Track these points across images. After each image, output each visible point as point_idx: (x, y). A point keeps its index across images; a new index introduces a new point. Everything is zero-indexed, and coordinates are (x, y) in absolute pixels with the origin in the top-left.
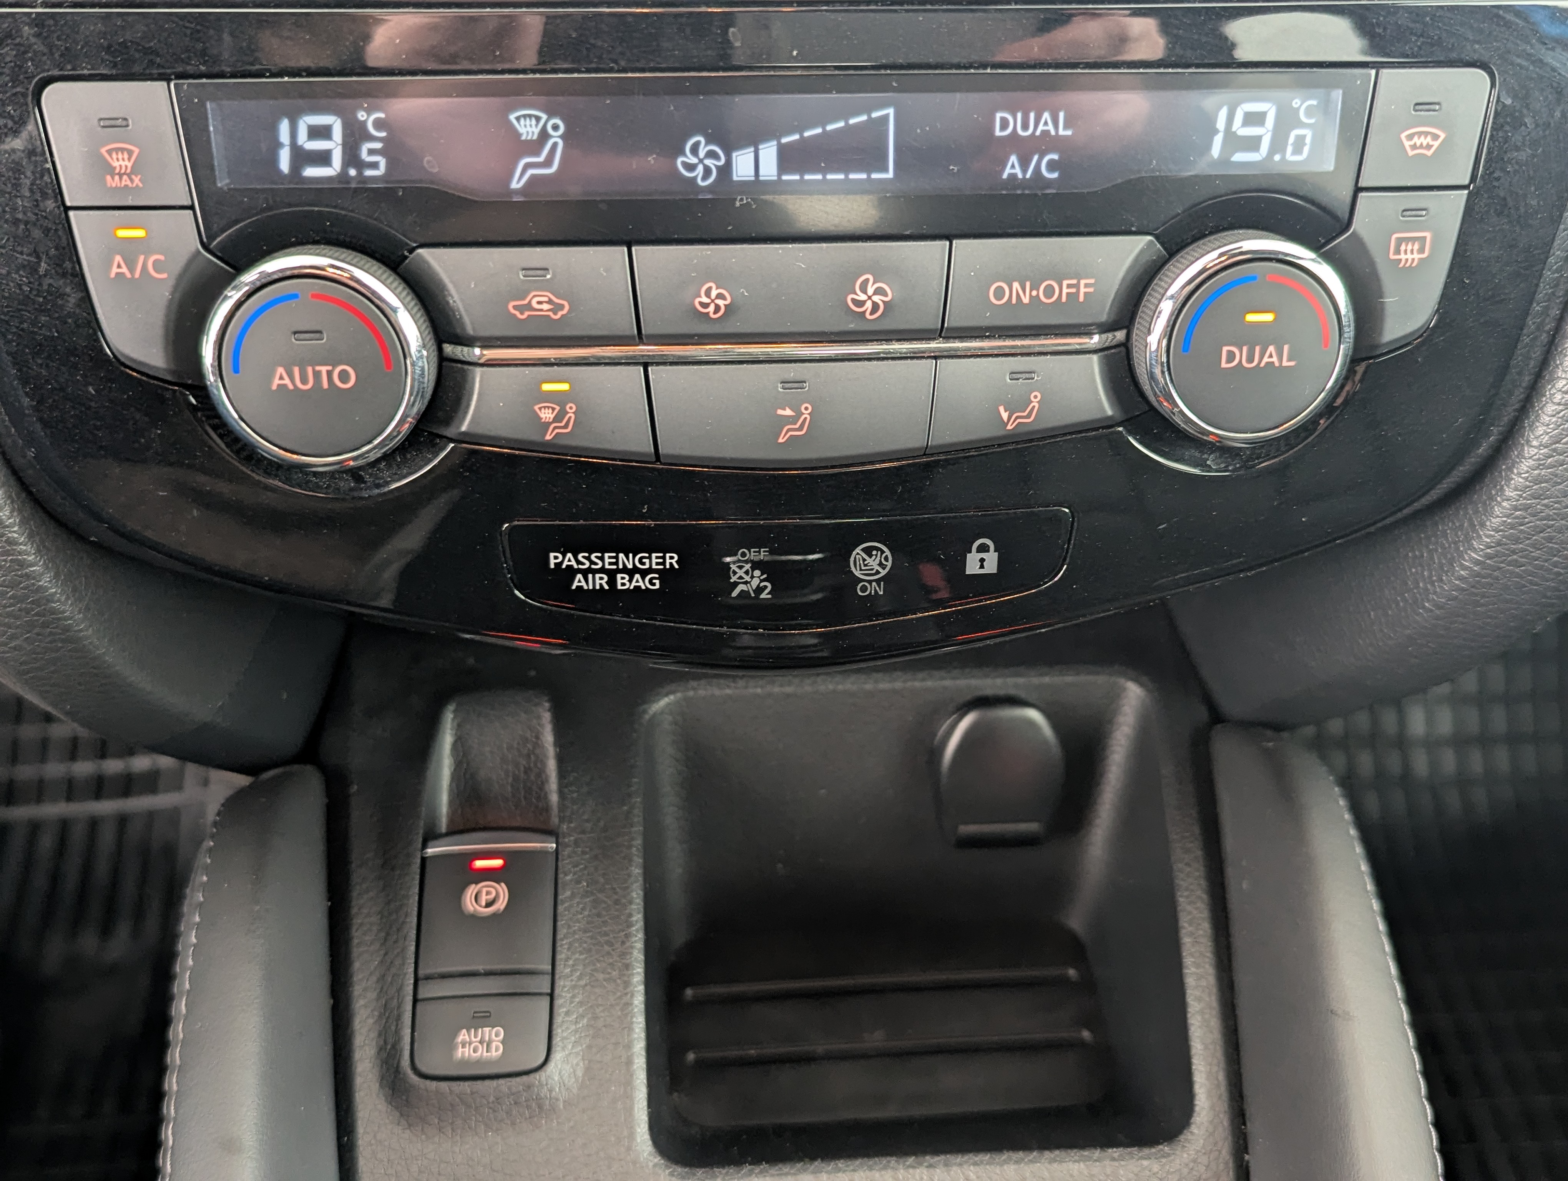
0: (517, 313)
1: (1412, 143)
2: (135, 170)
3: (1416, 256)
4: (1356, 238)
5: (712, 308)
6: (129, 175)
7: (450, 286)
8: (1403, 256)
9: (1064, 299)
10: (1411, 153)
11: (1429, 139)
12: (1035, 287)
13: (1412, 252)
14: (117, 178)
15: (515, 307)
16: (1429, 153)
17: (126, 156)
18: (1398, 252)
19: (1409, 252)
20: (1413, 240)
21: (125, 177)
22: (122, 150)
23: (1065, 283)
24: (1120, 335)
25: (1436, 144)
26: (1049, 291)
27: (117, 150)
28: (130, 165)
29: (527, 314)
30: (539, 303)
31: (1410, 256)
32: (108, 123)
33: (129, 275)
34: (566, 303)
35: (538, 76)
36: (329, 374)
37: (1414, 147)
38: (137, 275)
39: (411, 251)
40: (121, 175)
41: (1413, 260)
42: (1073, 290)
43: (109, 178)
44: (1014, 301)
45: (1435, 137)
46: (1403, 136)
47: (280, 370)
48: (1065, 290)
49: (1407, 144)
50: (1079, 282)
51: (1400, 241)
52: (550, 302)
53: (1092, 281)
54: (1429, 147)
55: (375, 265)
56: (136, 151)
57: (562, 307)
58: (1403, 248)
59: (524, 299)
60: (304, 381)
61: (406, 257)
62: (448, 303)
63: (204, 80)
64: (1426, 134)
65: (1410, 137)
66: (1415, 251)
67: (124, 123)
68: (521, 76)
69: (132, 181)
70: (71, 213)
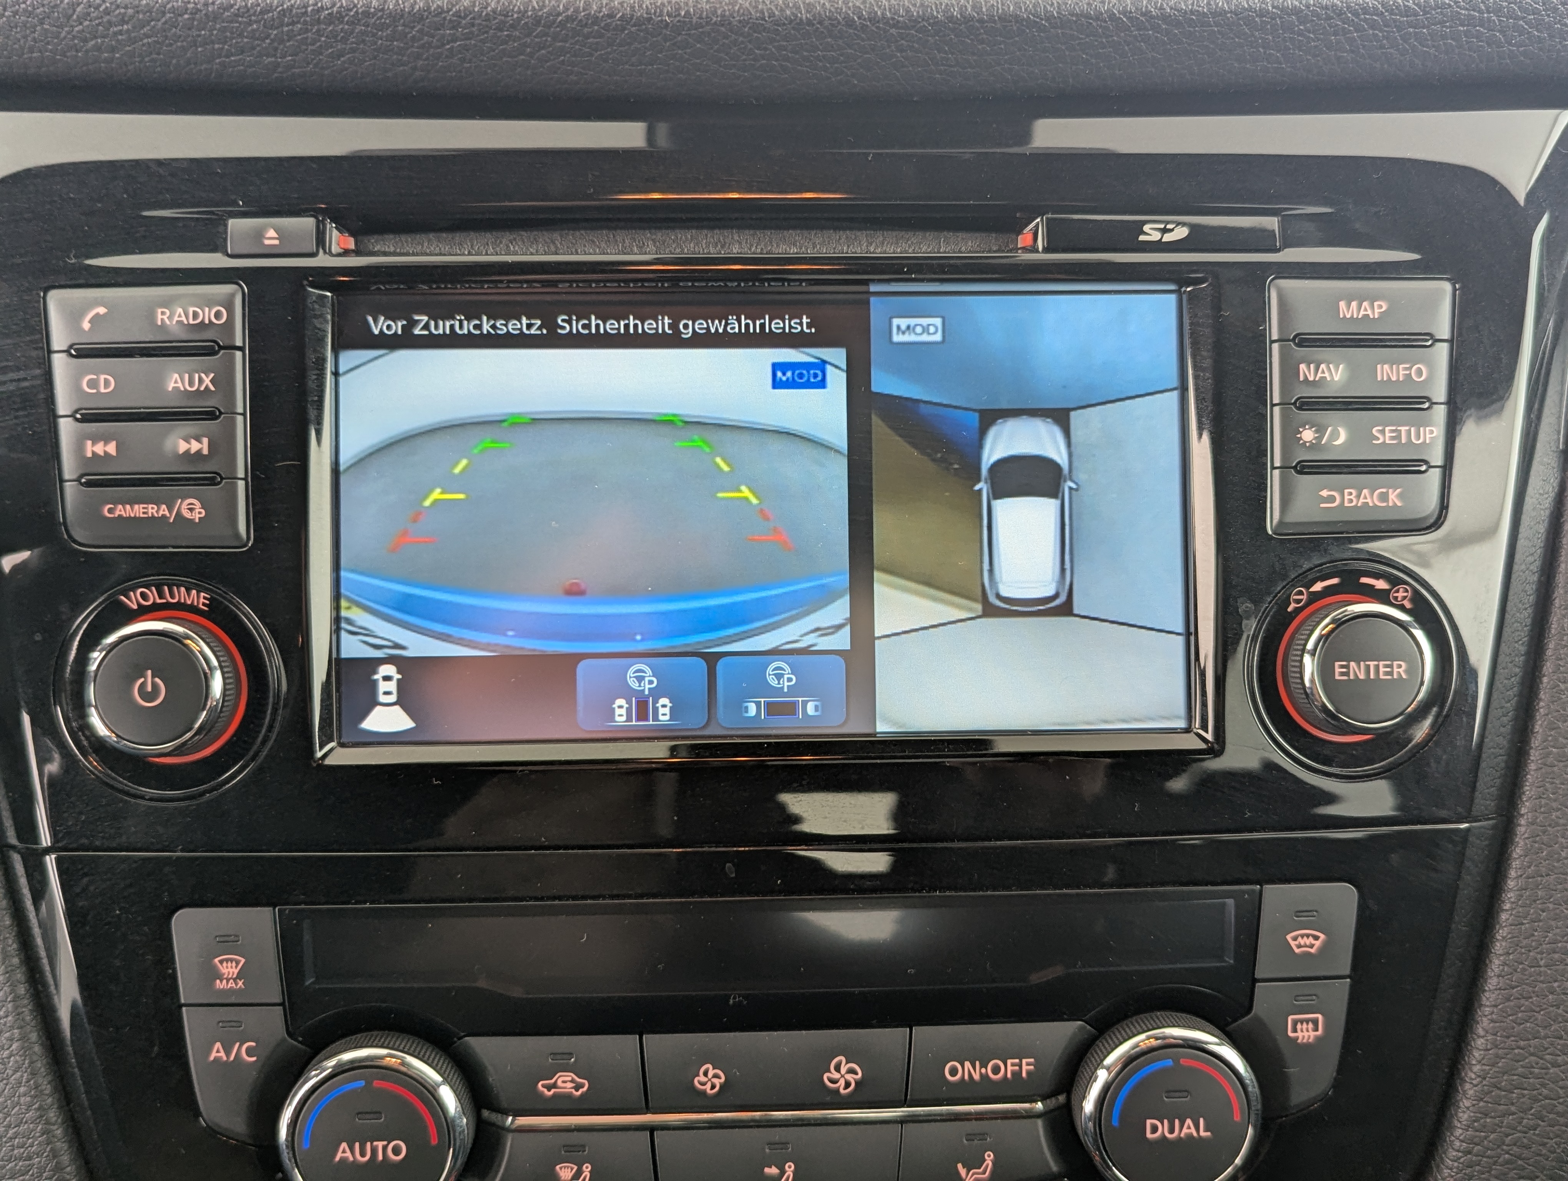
0: (545, 1090)
1: (1297, 943)
2: (239, 976)
3: (1313, 1034)
4: (1257, 1019)
5: (709, 1085)
6: (235, 980)
7: (490, 1068)
8: (1299, 1034)
9: (1009, 1075)
10: (1297, 951)
11: (1311, 938)
12: (984, 1065)
13: (1308, 1031)
14: (225, 981)
15: (543, 1086)
16: (1312, 951)
17: (234, 964)
18: (1295, 1030)
19: (1304, 1030)
20: (1307, 1021)
21: (231, 981)
22: (231, 960)
23: (1009, 1062)
24: (1062, 1098)
25: (1317, 943)
26: (996, 1070)
27: (227, 960)
28: (236, 971)
29: (553, 1091)
30: (564, 1082)
31: (1306, 1034)
32: (222, 939)
33: (225, 1058)
34: (586, 1082)
35: (571, 902)
36: (385, 1148)
37: (1299, 946)
38: (232, 1058)
39: (460, 1039)
40: (228, 980)
41: (1309, 1037)
42: (1017, 1068)
43: (218, 981)
44: (966, 1077)
45: (1316, 938)
46: (1289, 937)
47: (344, 1145)
48: (1009, 1068)
49: (1293, 944)
50: (1021, 1061)
51: (1295, 1023)
52: (572, 1081)
53: (1032, 1060)
54: (1312, 946)
55: (428, 1050)
56: (243, 960)
57: (582, 1086)
58: (1299, 1026)
59: (551, 1079)
60: (363, 1154)
61: (455, 1042)
62: (488, 1080)
63: (303, 906)
64: (1308, 936)
65: (1295, 939)
66: (1310, 1030)
67: (236, 939)
68: (557, 902)
69: (236, 984)
70: (183, 1008)
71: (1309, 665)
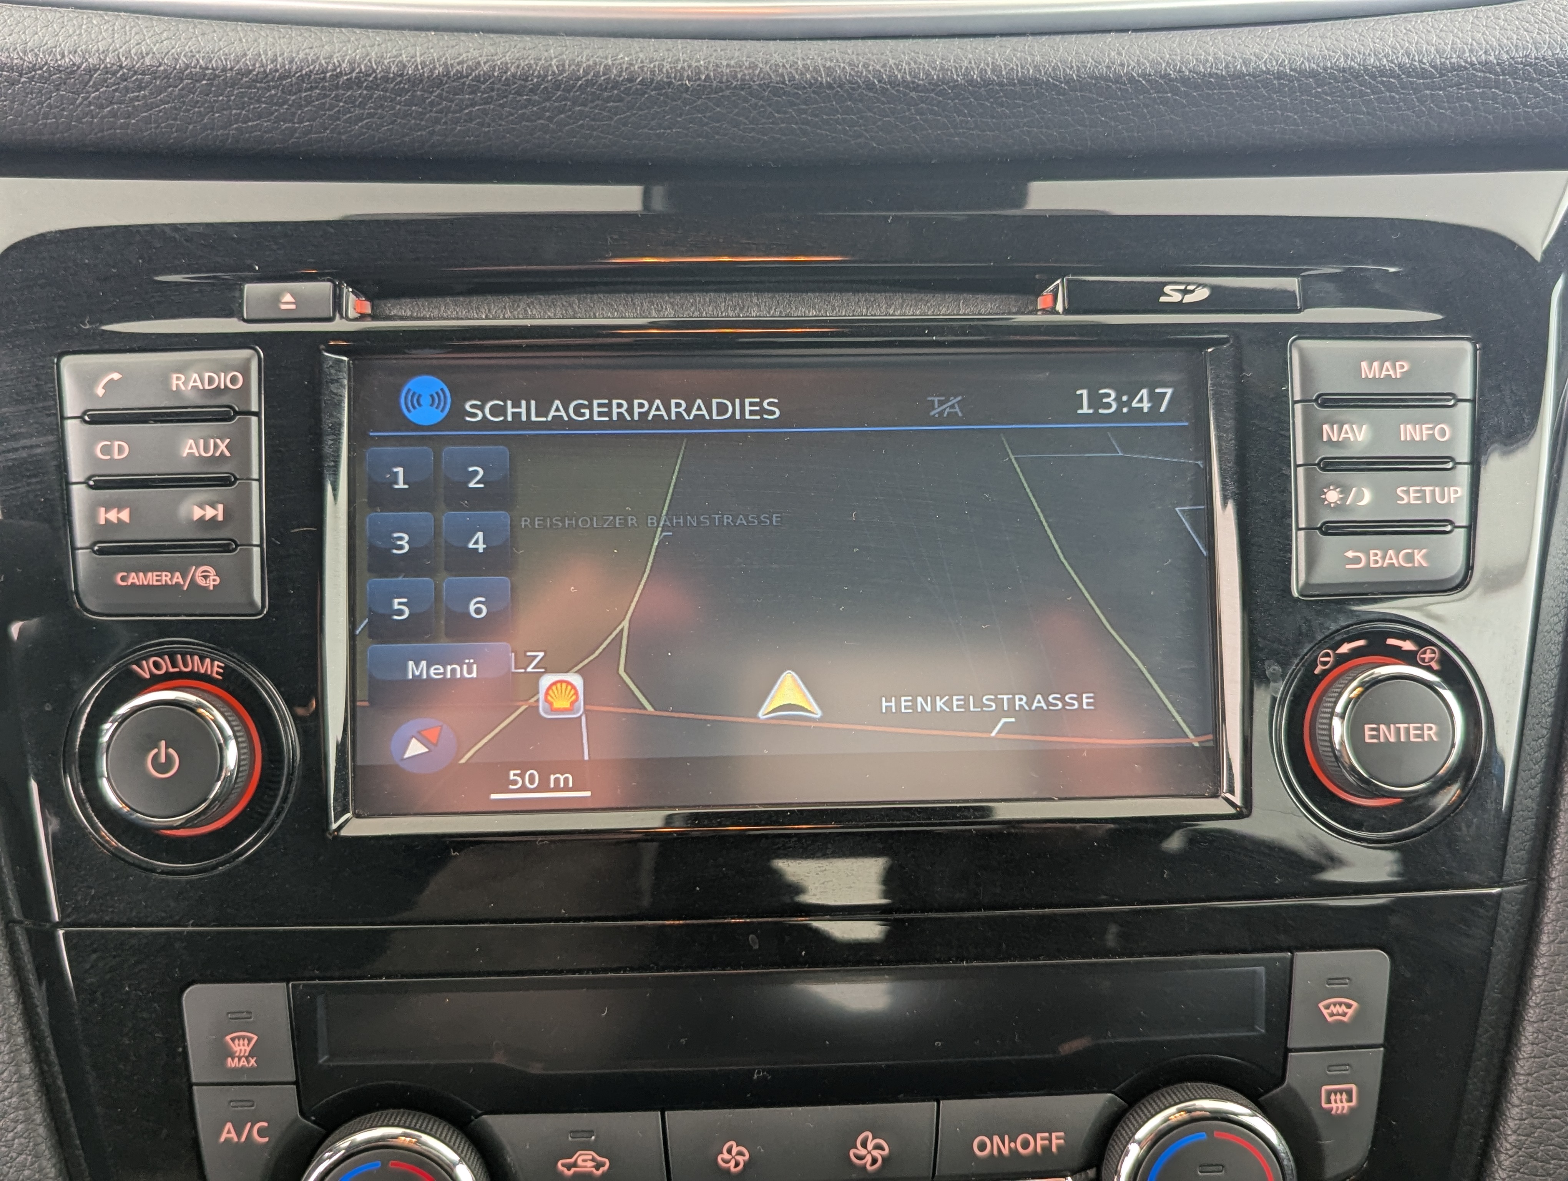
0: (565, 1170)
1: (1329, 1011)
2: (251, 1054)
3: (1346, 1105)
4: (1290, 1089)
5: (733, 1163)
6: (247, 1058)
7: (508, 1148)
8: (1333, 1105)
9: (1039, 1150)
10: (1329, 1019)
11: (1343, 1007)
12: (1013, 1139)
13: (1341, 1101)
14: (236, 1060)
15: (563, 1165)
16: (1345, 1019)
17: (246, 1042)
18: (1329, 1102)
19: (1338, 1101)
20: (1341, 1092)
21: (243, 1059)
22: (244, 1038)
23: (1039, 1136)
24: (1091, 1173)
25: (1350, 1012)
26: (1026, 1145)
27: (239, 1038)
28: (248, 1049)
29: (573, 1170)
30: (584, 1161)
31: (1340, 1105)
32: (234, 1016)
33: (236, 1139)
34: (607, 1161)
35: (591, 975)
37: (1332, 1015)
38: (243, 1139)
39: (477, 1117)
40: (240, 1058)
41: (1343, 1108)
42: (1047, 1142)
43: (229, 1059)
44: (995, 1152)
45: (1349, 1006)
46: (1321, 1006)
48: (1039, 1142)
49: (1325, 1012)
50: (1050, 1135)
51: (1329, 1093)
52: (593, 1160)
53: (1062, 1134)
54: (1344, 1014)
55: (445, 1128)
56: (255, 1038)
57: (603, 1165)
58: (1333, 1097)
59: (571, 1157)
61: (472, 1121)
62: (505, 1160)
63: (317, 981)
64: (1340, 1004)
65: (1327, 1007)
66: (1344, 1100)
67: (249, 1016)
68: (577, 975)
69: (248, 1062)
70: (195, 1088)
71: (1339, 729)
